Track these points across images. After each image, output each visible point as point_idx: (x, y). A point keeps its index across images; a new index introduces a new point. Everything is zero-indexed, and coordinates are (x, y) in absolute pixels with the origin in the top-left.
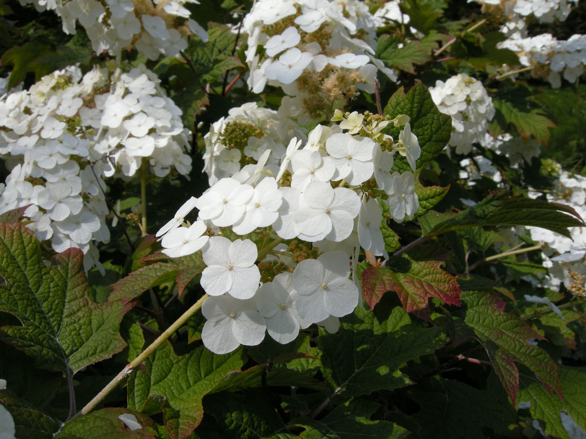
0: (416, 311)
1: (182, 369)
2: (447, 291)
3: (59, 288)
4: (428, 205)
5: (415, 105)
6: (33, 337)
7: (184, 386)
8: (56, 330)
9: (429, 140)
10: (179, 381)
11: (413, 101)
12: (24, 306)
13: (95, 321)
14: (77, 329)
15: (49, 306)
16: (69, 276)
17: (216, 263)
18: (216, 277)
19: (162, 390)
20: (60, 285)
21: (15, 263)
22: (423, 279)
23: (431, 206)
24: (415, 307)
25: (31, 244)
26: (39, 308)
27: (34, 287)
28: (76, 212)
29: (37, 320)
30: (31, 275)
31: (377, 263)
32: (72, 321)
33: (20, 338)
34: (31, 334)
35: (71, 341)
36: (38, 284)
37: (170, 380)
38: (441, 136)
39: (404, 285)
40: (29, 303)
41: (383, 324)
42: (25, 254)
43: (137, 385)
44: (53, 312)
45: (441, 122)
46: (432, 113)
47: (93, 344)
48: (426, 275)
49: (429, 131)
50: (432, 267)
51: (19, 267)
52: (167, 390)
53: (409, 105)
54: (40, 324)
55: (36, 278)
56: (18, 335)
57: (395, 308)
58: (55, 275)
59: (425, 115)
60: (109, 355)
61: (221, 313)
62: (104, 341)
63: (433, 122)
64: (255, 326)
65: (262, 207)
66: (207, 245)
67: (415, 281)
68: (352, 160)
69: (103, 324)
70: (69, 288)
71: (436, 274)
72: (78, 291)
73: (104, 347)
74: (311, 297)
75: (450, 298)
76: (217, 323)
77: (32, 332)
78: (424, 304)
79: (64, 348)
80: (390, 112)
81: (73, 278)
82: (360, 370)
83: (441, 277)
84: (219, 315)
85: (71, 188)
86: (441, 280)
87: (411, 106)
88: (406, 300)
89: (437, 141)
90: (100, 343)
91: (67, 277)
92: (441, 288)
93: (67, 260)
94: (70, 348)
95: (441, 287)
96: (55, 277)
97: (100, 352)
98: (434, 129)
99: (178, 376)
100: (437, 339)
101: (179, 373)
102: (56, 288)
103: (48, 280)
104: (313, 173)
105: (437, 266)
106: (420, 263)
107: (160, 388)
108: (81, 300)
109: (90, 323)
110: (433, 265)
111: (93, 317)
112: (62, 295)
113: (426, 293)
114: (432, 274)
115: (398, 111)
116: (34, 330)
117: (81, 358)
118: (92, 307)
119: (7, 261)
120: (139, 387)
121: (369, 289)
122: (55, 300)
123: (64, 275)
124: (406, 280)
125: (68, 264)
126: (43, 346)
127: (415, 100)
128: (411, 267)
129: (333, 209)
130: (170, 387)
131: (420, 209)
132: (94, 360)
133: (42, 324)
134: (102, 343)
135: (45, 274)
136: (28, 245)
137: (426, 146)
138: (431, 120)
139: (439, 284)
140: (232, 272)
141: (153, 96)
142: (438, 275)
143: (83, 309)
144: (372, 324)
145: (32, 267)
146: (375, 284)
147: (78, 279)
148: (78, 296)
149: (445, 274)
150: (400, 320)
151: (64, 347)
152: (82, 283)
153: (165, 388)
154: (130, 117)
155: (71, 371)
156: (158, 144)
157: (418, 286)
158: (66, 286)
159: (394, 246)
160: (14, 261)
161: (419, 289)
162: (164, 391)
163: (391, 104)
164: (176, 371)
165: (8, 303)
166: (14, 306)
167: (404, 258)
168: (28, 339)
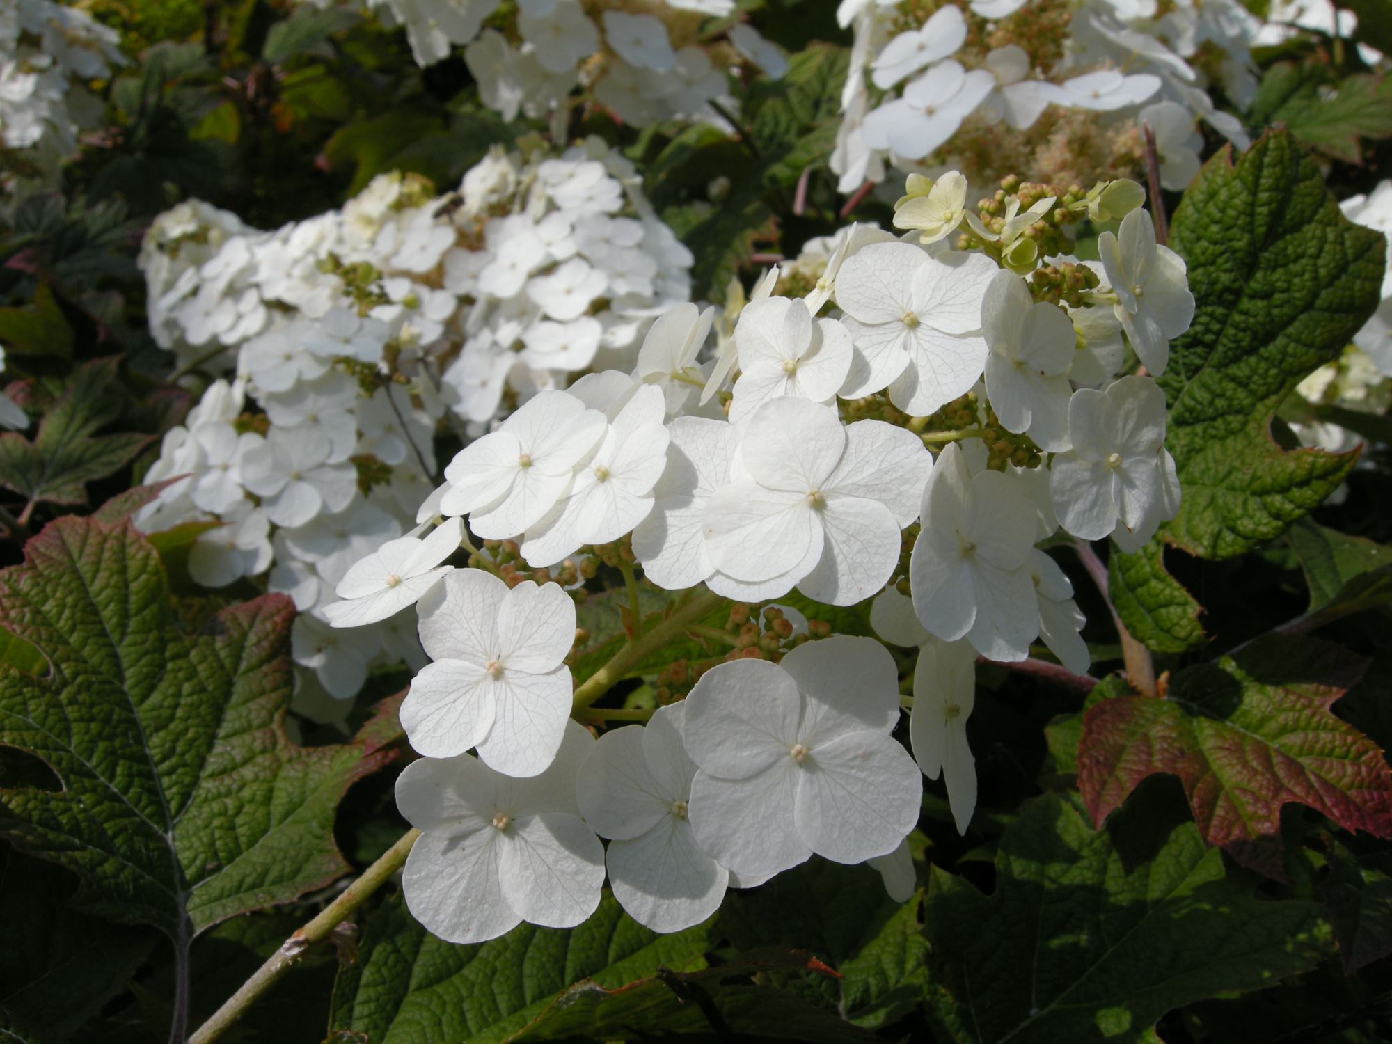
0: (1241, 844)
1: (508, 954)
2: (1350, 787)
3: (204, 697)
4: (1288, 507)
5: (1263, 196)
6: (84, 825)
7: (503, 1003)
8: (173, 811)
9: (1308, 306)
10: (494, 986)
11: (1256, 184)
12: (86, 738)
13: (283, 794)
14: (231, 812)
15: (167, 746)
16: (243, 666)
17: (458, 654)
18: (452, 697)
19: (433, 1006)
20: (210, 688)
21: (94, 623)
22: (1274, 745)
23: (1298, 512)
24: (1236, 832)
25: (144, 577)
26: (135, 748)
27: (136, 691)
28: (340, 505)
29: (118, 779)
30: (133, 656)
31: (1156, 684)
32: (223, 789)
33: (40, 823)
34: (80, 817)
35: (203, 844)
36: (150, 683)
37: (466, 980)
38: (1347, 293)
39: (1210, 759)
40: (107, 730)
41: (1136, 875)
42: (124, 600)
43: (367, 985)
44: (174, 760)
45: (1350, 252)
46: (1321, 222)
47: (261, 860)
48: (1284, 730)
49: (1307, 276)
50: (1304, 707)
51: (103, 633)
52: (449, 1009)
53: (1244, 196)
54: (125, 790)
55: (145, 666)
56: (36, 816)
57: (1181, 829)
58: (201, 662)
59: (1296, 227)
60: (293, 894)
61: (464, 812)
62: (292, 853)
63: (1321, 250)
64: (570, 862)
65: (614, 481)
66: (438, 595)
67: (1248, 748)
68: (920, 331)
69: (301, 804)
70: (235, 699)
71: (1317, 729)
72: (257, 710)
73: (287, 870)
74: (748, 787)
75: (1358, 809)
76: (455, 841)
77: (84, 810)
78: (1267, 825)
79: (184, 862)
80: (1188, 222)
81: (251, 674)
82: (1045, 1011)
83: (1333, 741)
84: (460, 818)
85: (331, 443)
86: (1332, 750)
87: (1250, 199)
88: (1210, 804)
89: (1330, 309)
90: (280, 856)
91: (235, 669)
92: (1331, 777)
93: (245, 624)
94: (198, 862)
95: (1329, 771)
96: (200, 668)
97: (274, 883)
98: (1322, 272)
99: (494, 971)
100: (1302, 937)
101: (498, 964)
102: (195, 697)
103: (181, 675)
104: (791, 374)
105: (1322, 705)
106: (1270, 690)
107: (431, 1001)
108: (259, 734)
109: (269, 798)
110: (1311, 701)
111: (280, 784)
112: (208, 718)
113: (1278, 787)
114: (1305, 729)
115: (1209, 215)
116: (94, 806)
117: (222, 892)
118: (284, 756)
119: (72, 617)
120: (371, 992)
121: (1098, 762)
122: (187, 729)
123: (228, 663)
124: (1219, 744)
125: (245, 635)
126: (110, 851)
127: (1263, 181)
128: (1241, 701)
129: (835, 492)
130: (461, 1000)
131: (1265, 521)
132: (252, 902)
133: (132, 790)
134: (285, 858)
135: (175, 657)
136: (136, 578)
137: (1297, 324)
138: (1314, 242)
139: (1323, 763)
140: (500, 684)
141: (613, 216)
142: (1322, 735)
143: (259, 759)
144: (1103, 870)
145: (138, 638)
146: (1122, 748)
147: (266, 675)
148: (255, 723)
149: (1347, 733)
150: (1193, 864)
151: (184, 857)
152: (274, 689)
153: (444, 1003)
154: (549, 269)
155: (190, 925)
156: (610, 338)
157: (1255, 764)
158: (228, 695)
159: (1182, 634)
160: (91, 618)
161: (1255, 772)
162: (438, 1012)
163: (1191, 198)
164: (491, 959)
165: (43, 726)
166: (59, 735)
167: (1224, 673)
168: (67, 828)
